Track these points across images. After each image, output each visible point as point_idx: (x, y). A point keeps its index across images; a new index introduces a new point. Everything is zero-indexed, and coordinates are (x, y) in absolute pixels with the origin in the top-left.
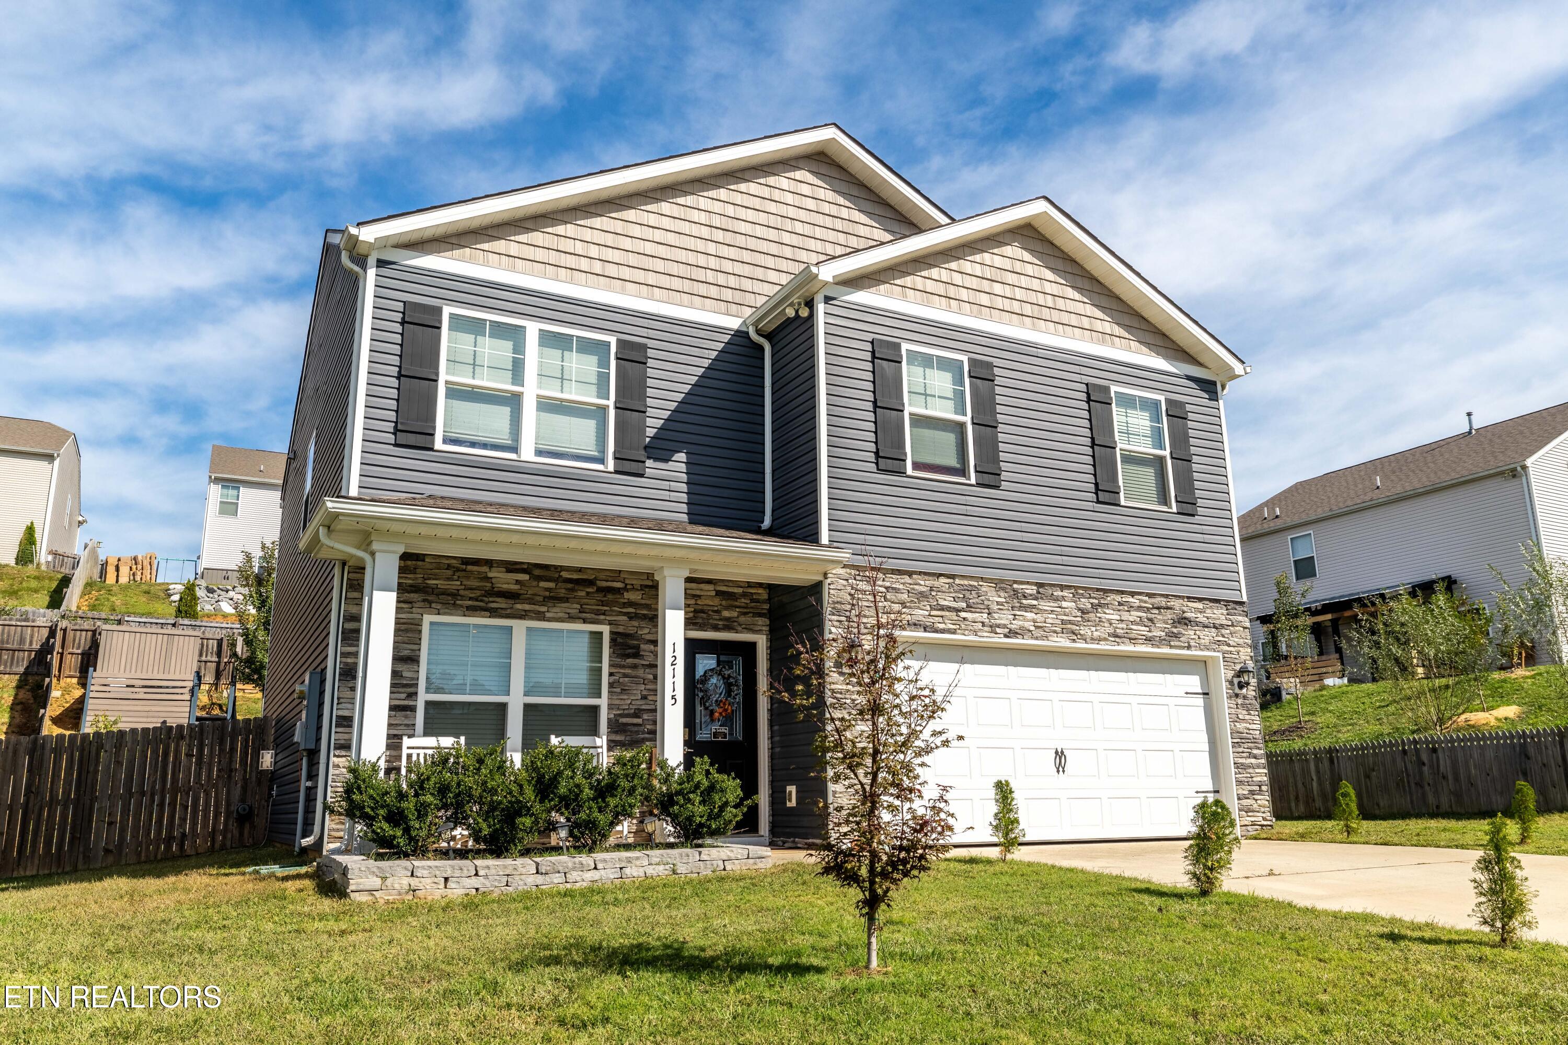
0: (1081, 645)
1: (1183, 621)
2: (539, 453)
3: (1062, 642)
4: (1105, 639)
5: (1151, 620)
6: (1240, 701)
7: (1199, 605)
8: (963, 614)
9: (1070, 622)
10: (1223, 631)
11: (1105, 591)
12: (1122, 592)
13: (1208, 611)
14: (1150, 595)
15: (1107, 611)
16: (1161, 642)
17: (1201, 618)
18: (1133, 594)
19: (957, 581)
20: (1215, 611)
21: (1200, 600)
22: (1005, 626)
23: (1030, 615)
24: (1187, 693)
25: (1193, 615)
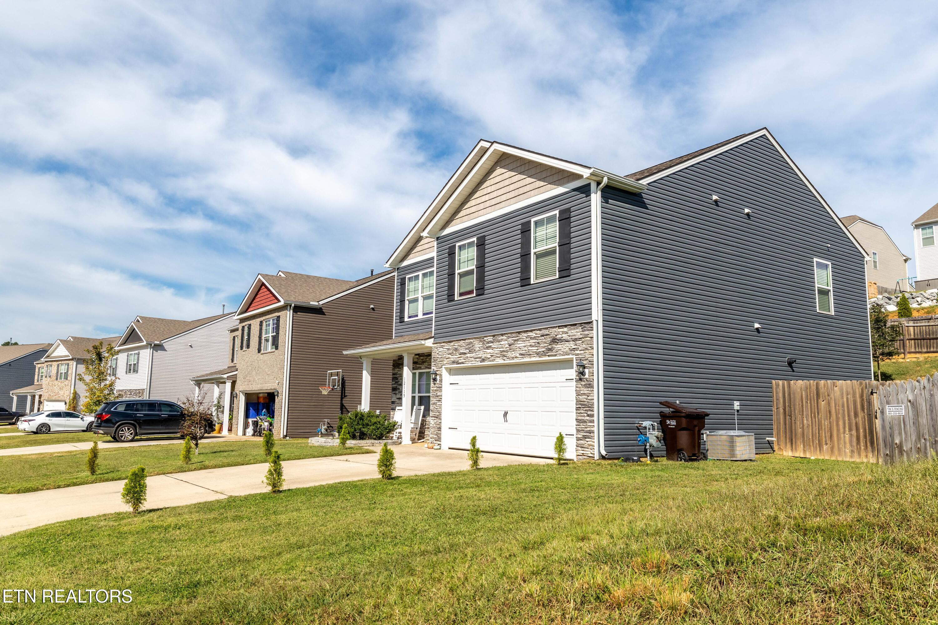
0: (508, 361)
1: (555, 341)
2: (424, 314)
3: (500, 361)
4: (516, 357)
5: (538, 343)
6: (583, 383)
7: (565, 329)
8: (468, 355)
9: (503, 351)
10: (577, 342)
11: (519, 333)
12: (527, 331)
13: (570, 332)
14: (540, 330)
15: (519, 343)
16: (544, 354)
17: (565, 336)
18: (531, 331)
19: (466, 341)
20: (572, 331)
21: (566, 326)
22: (480, 358)
23: (488, 351)
24: (567, 380)
25: (560, 336)
